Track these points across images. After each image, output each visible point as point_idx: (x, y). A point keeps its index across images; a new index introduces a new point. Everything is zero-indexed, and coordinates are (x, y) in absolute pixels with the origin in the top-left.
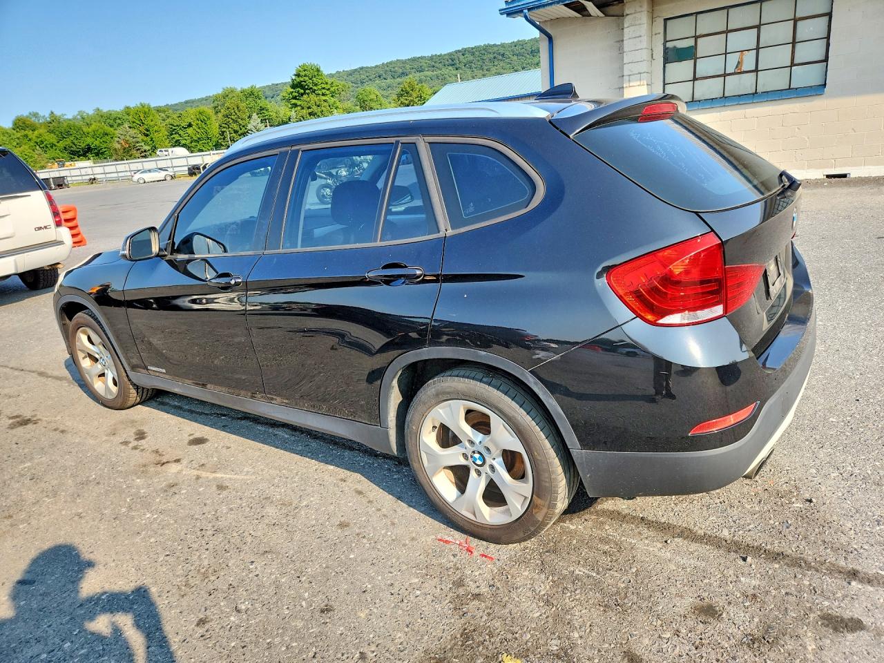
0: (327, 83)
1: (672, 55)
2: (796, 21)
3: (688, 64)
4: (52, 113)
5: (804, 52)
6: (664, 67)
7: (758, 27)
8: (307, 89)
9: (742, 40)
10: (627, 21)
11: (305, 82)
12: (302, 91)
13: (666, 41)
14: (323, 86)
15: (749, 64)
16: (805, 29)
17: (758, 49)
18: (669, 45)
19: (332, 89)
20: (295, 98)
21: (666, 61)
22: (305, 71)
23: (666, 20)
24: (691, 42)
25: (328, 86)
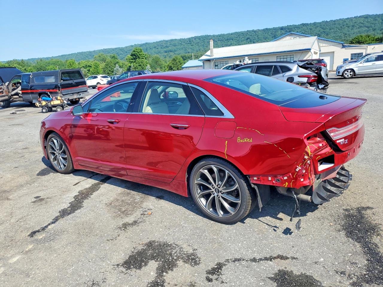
0: (144, 55)
2: (226, 64)
6: (215, 67)
8: (137, 56)
10: (211, 62)
11: (136, 54)
12: (135, 57)
13: (215, 64)
14: (143, 55)
17: (223, 66)
19: (146, 57)
20: (132, 59)
22: (136, 50)
25: (144, 56)
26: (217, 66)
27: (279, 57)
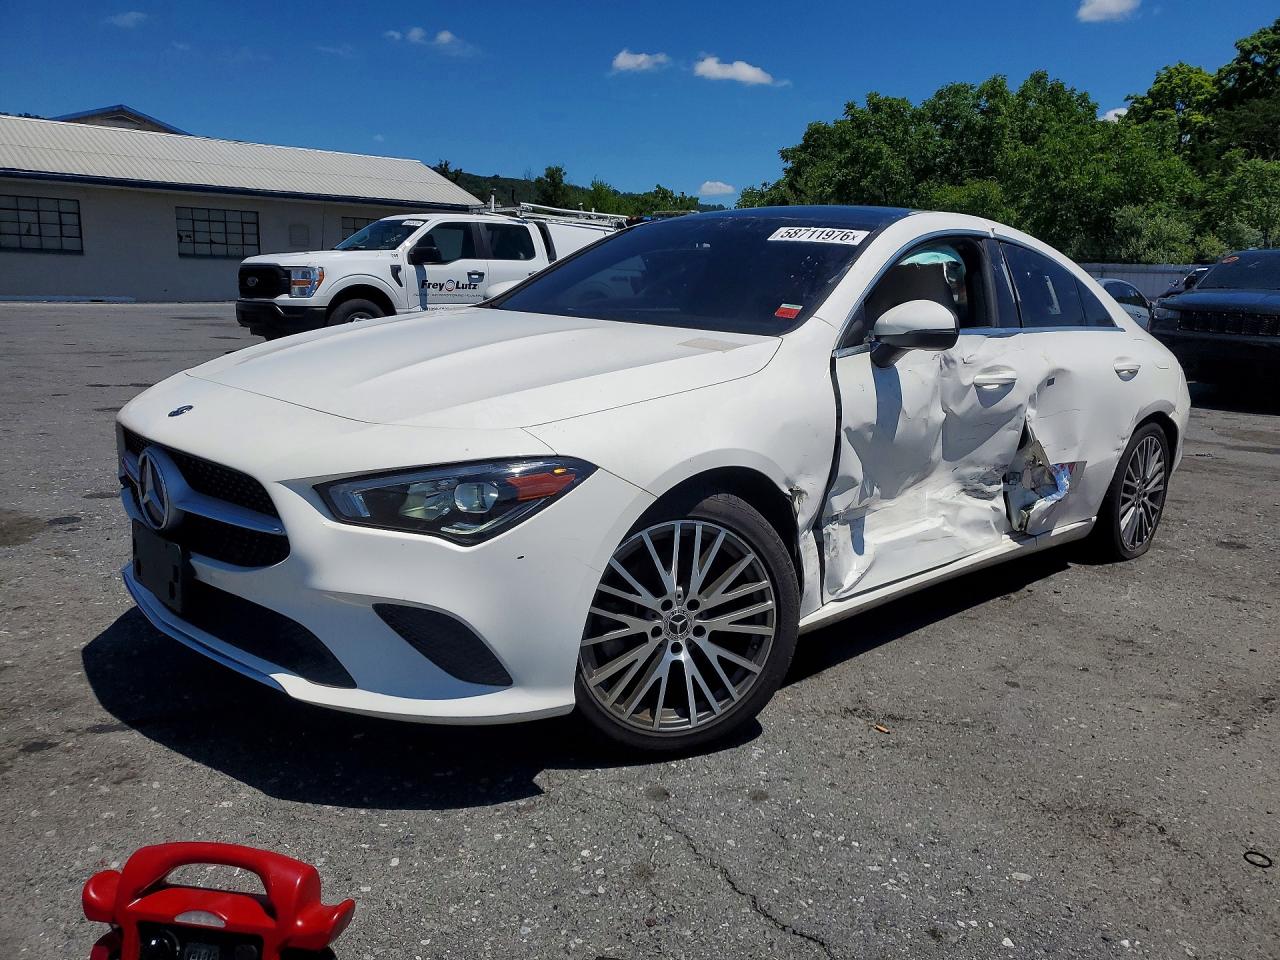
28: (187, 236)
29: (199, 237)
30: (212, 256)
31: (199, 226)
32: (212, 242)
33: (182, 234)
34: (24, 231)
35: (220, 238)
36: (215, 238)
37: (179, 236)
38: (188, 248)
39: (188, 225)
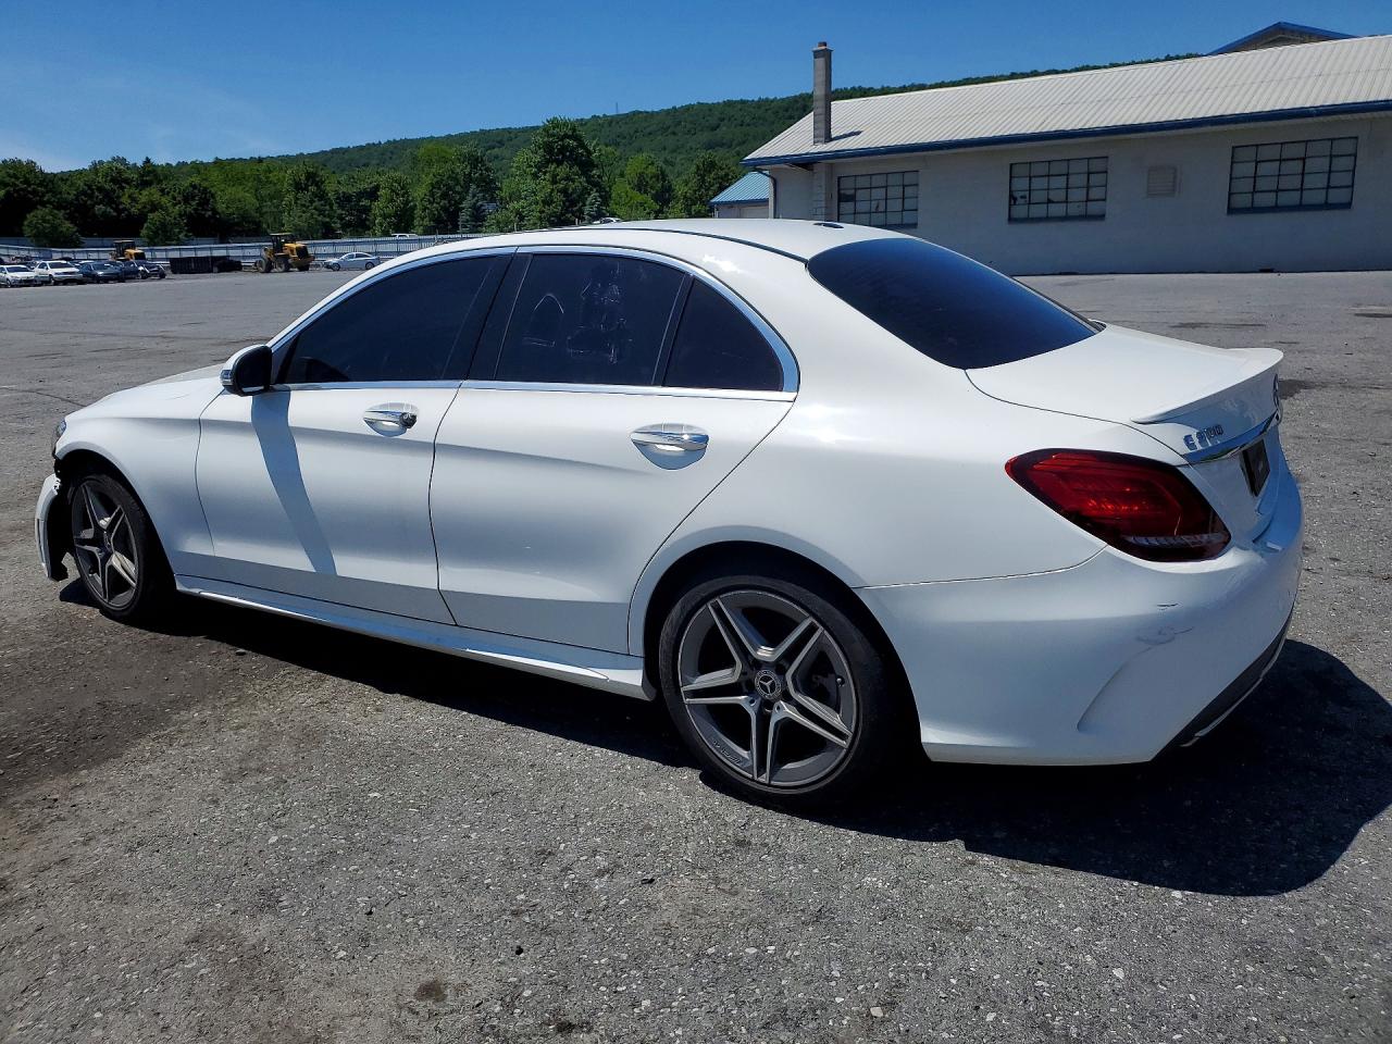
1: (842, 198)
2: (904, 186)
3: (851, 204)
4: (148, 160)
5: (909, 204)
6: (839, 205)
7: (886, 187)
9: (879, 194)
10: (816, 177)
11: (553, 143)
12: (547, 157)
13: (839, 190)
15: (882, 209)
16: (909, 191)
17: (886, 199)
18: (842, 192)
21: (839, 201)
22: (555, 127)
23: (839, 178)
24: (852, 192)
26: (852, 198)
27: (1251, 153)
28: (1022, 197)
29: (1038, 196)
30: (1047, 219)
31: (1037, 183)
32: (1049, 201)
33: (1017, 195)
34: (873, 210)
35: (1059, 195)
36: (1053, 196)
37: (1012, 199)
38: (1020, 211)
39: (1021, 184)
